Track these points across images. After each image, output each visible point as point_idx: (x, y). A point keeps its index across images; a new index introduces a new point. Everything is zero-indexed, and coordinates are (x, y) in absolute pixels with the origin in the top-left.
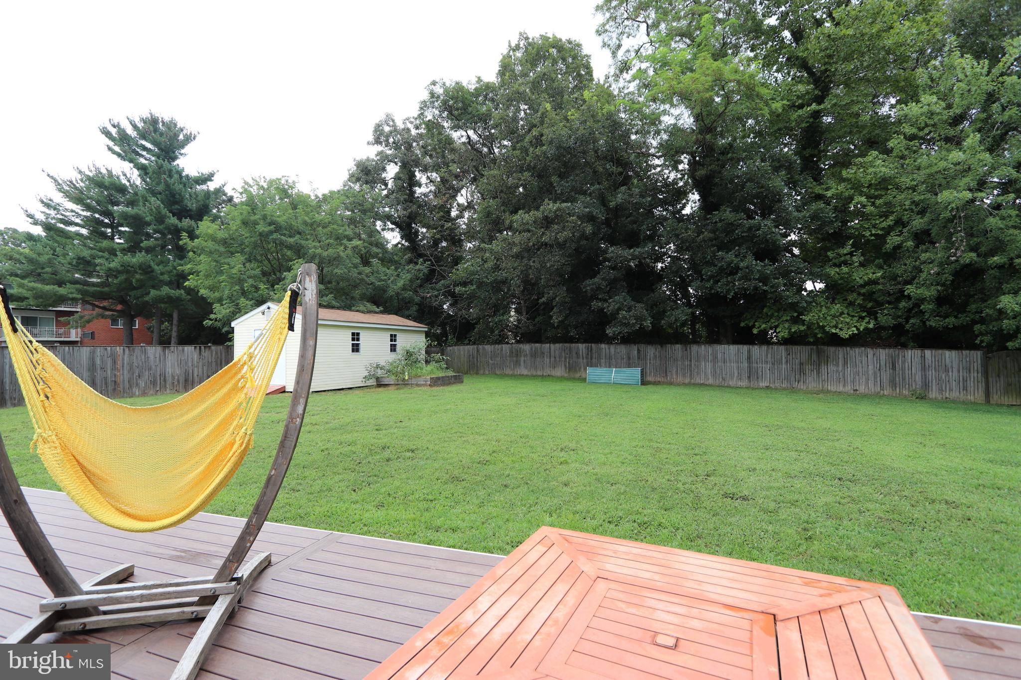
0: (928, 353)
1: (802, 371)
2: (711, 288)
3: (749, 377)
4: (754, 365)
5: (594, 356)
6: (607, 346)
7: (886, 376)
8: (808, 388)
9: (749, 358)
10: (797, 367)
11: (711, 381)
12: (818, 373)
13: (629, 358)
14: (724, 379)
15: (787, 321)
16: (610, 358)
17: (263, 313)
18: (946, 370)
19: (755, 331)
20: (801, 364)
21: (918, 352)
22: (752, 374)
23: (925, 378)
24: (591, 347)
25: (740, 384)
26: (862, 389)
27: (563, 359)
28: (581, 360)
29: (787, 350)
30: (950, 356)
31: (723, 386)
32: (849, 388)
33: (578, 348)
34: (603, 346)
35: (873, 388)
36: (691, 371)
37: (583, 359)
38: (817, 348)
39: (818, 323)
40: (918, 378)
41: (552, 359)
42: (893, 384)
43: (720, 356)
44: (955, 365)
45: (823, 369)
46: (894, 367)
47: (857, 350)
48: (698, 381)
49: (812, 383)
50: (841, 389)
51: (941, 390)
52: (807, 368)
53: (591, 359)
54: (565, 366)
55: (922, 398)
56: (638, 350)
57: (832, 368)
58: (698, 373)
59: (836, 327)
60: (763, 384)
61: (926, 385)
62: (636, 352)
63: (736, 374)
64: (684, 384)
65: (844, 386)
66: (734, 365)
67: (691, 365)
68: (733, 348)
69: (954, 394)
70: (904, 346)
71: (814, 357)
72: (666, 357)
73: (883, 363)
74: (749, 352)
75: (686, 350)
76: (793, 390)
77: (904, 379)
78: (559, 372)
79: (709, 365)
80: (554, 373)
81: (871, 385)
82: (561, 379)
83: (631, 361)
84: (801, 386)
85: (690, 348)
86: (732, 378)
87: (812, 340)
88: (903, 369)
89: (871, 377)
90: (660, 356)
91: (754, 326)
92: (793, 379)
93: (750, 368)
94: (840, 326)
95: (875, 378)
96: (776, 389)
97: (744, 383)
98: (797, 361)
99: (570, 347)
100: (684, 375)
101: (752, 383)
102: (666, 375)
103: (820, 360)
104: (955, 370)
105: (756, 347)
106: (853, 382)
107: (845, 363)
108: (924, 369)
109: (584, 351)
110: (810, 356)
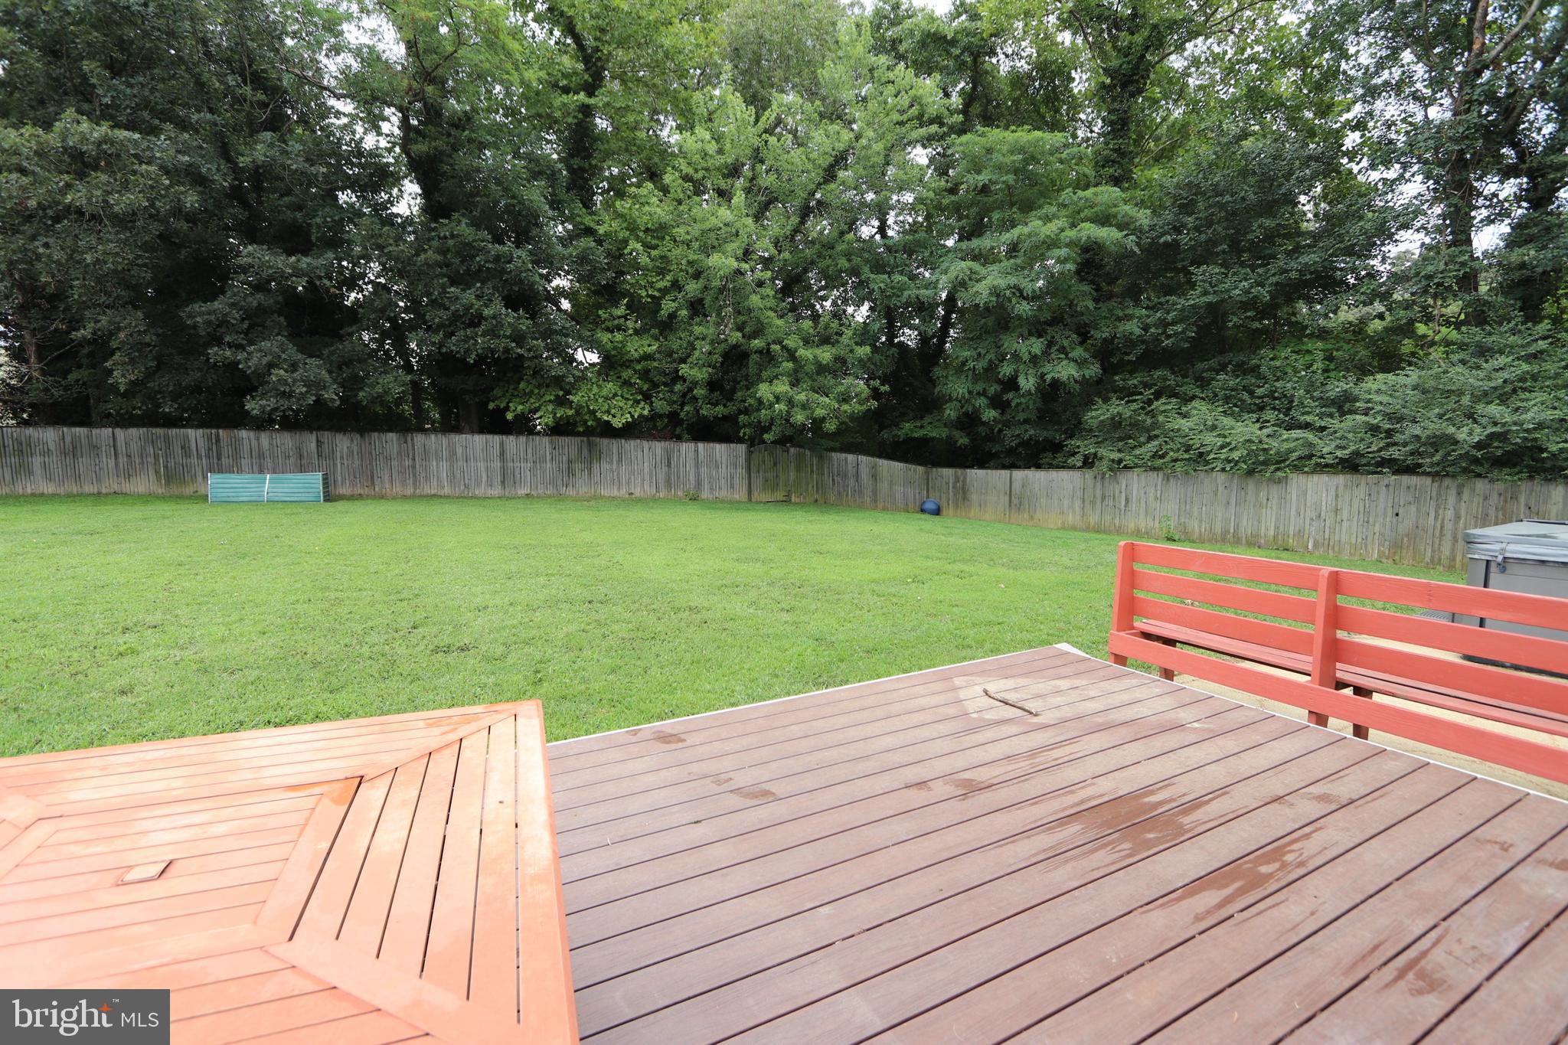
0: (701, 445)
1: (571, 472)
2: (441, 345)
3: (503, 482)
4: (510, 464)
5: (225, 452)
6: (252, 434)
7: (661, 477)
8: (578, 494)
9: (502, 454)
10: (565, 466)
11: (447, 491)
12: (590, 474)
13: (301, 456)
14: (467, 487)
15: (550, 401)
16: (261, 456)
18: (717, 467)
19: (510, 416)
20: (570, 462)
21: (692, 445)
22: (507, 478)
23: (698, 475)
24: (218, 436)
25: (490, 492)
26: (637, 492)
27: (151, 460)
28: (194, 460)
29: (551, 442)
30: (720, 449)
31: (465, 497)
32: (623, 492)
33: (186, 437)
34: (243, 433)
35: (650, 490)
36: (414, 475)
37: (199, 457)
39: (588, 406)
40: (692, 478)
41: (123, 460)
42: (668, 483)
43: (459, 451)
44: (724, 461)
45: (596, 467)
46: (669, 465)
47: (632, 442)
48: (427, 491)
49: (583, 488)
50: (615, 493)
51: (711, 489)
52: (577, 466)
53: (219, 459)
54: (157, 472)
55: (694, 499)
56: (318, 441)
57: (605, 466)
58: (427, 479)
59: (608, 412)
60: (522, 492)
61: (699, 484)
62: (313, 445)
63: (484, 479)
64: (405, 497)
65: (619, 489)
66: (482, 465)
67: (414, 467)
68: (479, 440)
69: (723, 494)
70: (679, 438)
71: (585, 452)
72: (370, 453)
73: (658, 459)
74: (502, 444)
75: (406, 442)
76: (560, 498)
77: (679, 478)
78: (142, 484)
79: (444, 466)
80: (127, 487)
81: (647, 487)
82: (149, 498)
83: (304, 461)
84: (571, 491)
85: (412, 440)
86: (479, 485)
87: (581, 429)
88: (678, 466)
89: (647, 477)
90: (360, 453)
91: (507, 408)
92: (560, 482)
93: (503, 469)
94: (613, 411)
95: (651, 478)
96: (538, 497)
97: (497, 491)
98: (565, 458)
99: (167, 437)
100: (404, 483)
101: (507, 490)
102: (373, 483)
103: (593, 456)
104: (724, 466)
105: (511, 438)
106: (628, 483)
107: (620, 460)
108: (697, 465)
109: (201, 443)
110: (580, 450)
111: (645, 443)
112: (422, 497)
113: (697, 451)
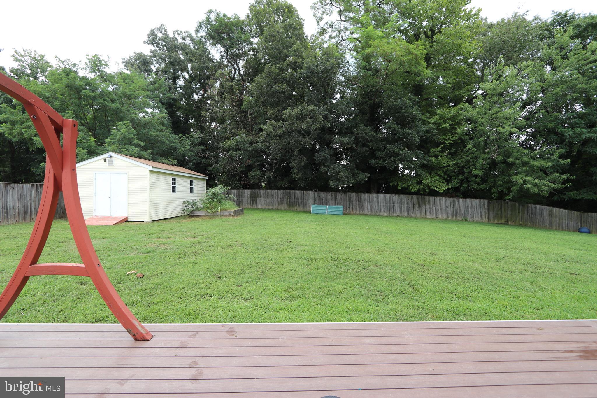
0: (468, 200)
1: (414, 208)
2: (381, 164)
3: (389, 211)
4: (392, 205)
5: (305, 198)
6: (313, 193)
7: (450, 211)
8: (416, 216)
9: (390, 201)
10: (412, 206)
11: (370, 213)
12: (421, 209)
13: (326, 200)
14: (377, 212)
15: (415, 183)
16: (315, 200)
17: (105, 160)
18: (474, 208)
19: (399, 188)
20: (414, 204)
21: (464, 200)
22: (391, 209)
23: (466, 211)
24: (304, 192)
25: (385, 214)
26: (440, 217)
27: (286, 200)
28: (297, 200)
29: (408, 197)
30: (476, 202)
31: (376, 214)
32: (434, 216)
33: (295, 193)
34: (311, 192)
35: (445, 216)
36: (360, 207)
37: (298, 199)
38: (422, 197)
39: (428, 185)
40: (463, 212)
41: (279, 199)
42: (453, 214)
43: (375, 199)
44: (478, 206)
45: (424, 207)
46: (454, 207)
47: (439, 198)
48: (363, 213)
49: (418, 214)
50: (431, 216)
51: (472, 217)
52: (417, 206)
53: (303, 200)
54: (287, 203)
55: (466, 220)
56: (331, 195)
57: (428, 206)
58: (364, 209)
59: (436, 187)
60: (396, 214)
61: (466, 215)
62: (330, 196)
63: (383, 209)
64: (356, 214)
65: (432, 215)
66: (382, 204)
67: (360, 204)
68: (381, 196)
69: (477, 219)
70: (458, 197)
71: (420, 201)
72: (347, 199)
73: (449, 204)
74: (390, 198)
75: (358, 196)
76: (409, 217)
77: (457, 212)
78: (283, 207)
79: (370, 204)
80: (279, 207)
81: (444, 215)
82: (284, 211)
83: (327, 201)
84: (414, 215)
86: (381, 211)
87: (422, 193)
88: (457, 208)
89: (444, 211)
90: (343, 199)
91: (398, 185)
92: (410, 212)
93: (390, 206)
94: (438, 186)
95: (446, 212)
96: (402, 217)
97: (387, 214)
98: (412, 203)
99: (290, 192)
100: (356, 210)
101: (391, 214)
102: (347, 209)
103: (423, 203)
104: (478, 208)
105: (393, 195)
106: (436, 213)
107: (434, 204)
108: (466, 208)
109: (299, 195)
110: (418, 201)
111: (444, 198)
112: (362, 214)
113: (466, 202)
